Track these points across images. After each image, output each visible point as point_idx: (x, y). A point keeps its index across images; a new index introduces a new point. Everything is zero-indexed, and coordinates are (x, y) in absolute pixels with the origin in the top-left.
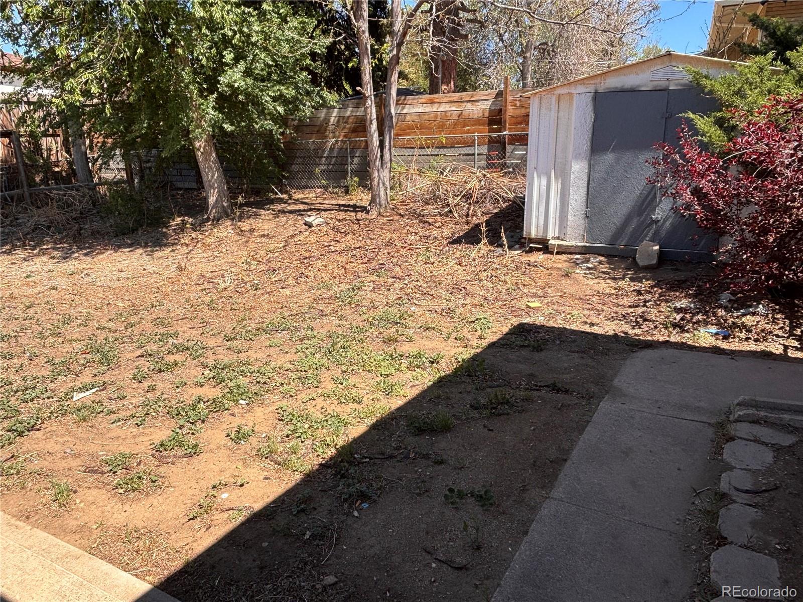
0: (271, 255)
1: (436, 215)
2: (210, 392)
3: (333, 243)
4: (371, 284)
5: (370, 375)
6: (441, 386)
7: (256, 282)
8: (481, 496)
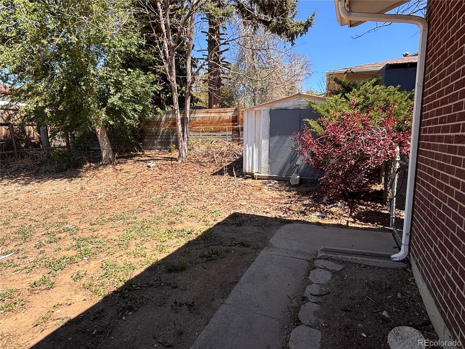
0: (128, 181)
1: (207, 162)
2: (71, 253)
3: (158, 175)
4: (172, 195)
5: (155, 242)
6: (188, 246)
7: (116, 195)
8: (190, 305)
